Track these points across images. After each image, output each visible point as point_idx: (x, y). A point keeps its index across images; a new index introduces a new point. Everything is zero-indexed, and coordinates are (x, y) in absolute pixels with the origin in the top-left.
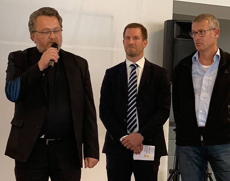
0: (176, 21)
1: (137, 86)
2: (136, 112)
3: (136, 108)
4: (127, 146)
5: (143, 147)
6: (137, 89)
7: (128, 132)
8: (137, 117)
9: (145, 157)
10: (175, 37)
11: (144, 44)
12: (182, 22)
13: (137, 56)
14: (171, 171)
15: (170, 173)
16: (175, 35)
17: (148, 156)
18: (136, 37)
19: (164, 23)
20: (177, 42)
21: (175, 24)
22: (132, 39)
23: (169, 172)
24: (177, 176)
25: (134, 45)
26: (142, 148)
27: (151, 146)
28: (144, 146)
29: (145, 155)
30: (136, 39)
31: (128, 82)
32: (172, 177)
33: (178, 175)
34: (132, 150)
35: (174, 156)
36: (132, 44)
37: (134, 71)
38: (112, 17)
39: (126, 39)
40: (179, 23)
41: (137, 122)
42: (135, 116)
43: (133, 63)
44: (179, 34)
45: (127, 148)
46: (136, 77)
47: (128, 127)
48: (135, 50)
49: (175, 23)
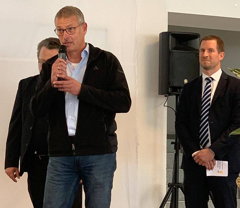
0: (172, 33)
1: (210, 100)
2: (208, 127)
3: (208, 122)
4: (199, 162)
5: (215, 162)
6: (210, 103)
7: (201, 147)
8: (209, 132)
9: (218, 172)
10: (171, 49)
11: (220, 56)
12: (178, 34)
13: (212, 69)
14: (169, 185)
15: (168, 187)
16: (170, 47)
17: (221, 172)
18: (211, 49)
19: (159, 35)
20: (173, 54)
21: (170, 37)
22: (206, 51)
23: (167, 185)
24: (175, 189)
25: (209, 58)
26: (215, 164)
27: (223, 161)
28: (217, 161)
29: (218, 171)
30: (211, 51)
31: (202, 96)
32: (171, 191)
33: (177, 189)
34: (203, 166)
35: (173, 169)
36: (207, 57)
37: (209, 85)
38: (106, 30)
39: (202, 51)
40: (174, 35)
41: (209, 137)
42: (207, 130)
43: (208, 76)
44: (174, 46)
45: (199, 164)
46: (210, 90)
47: (200, 143)
48: (209, 62)
49: (170, 35)
